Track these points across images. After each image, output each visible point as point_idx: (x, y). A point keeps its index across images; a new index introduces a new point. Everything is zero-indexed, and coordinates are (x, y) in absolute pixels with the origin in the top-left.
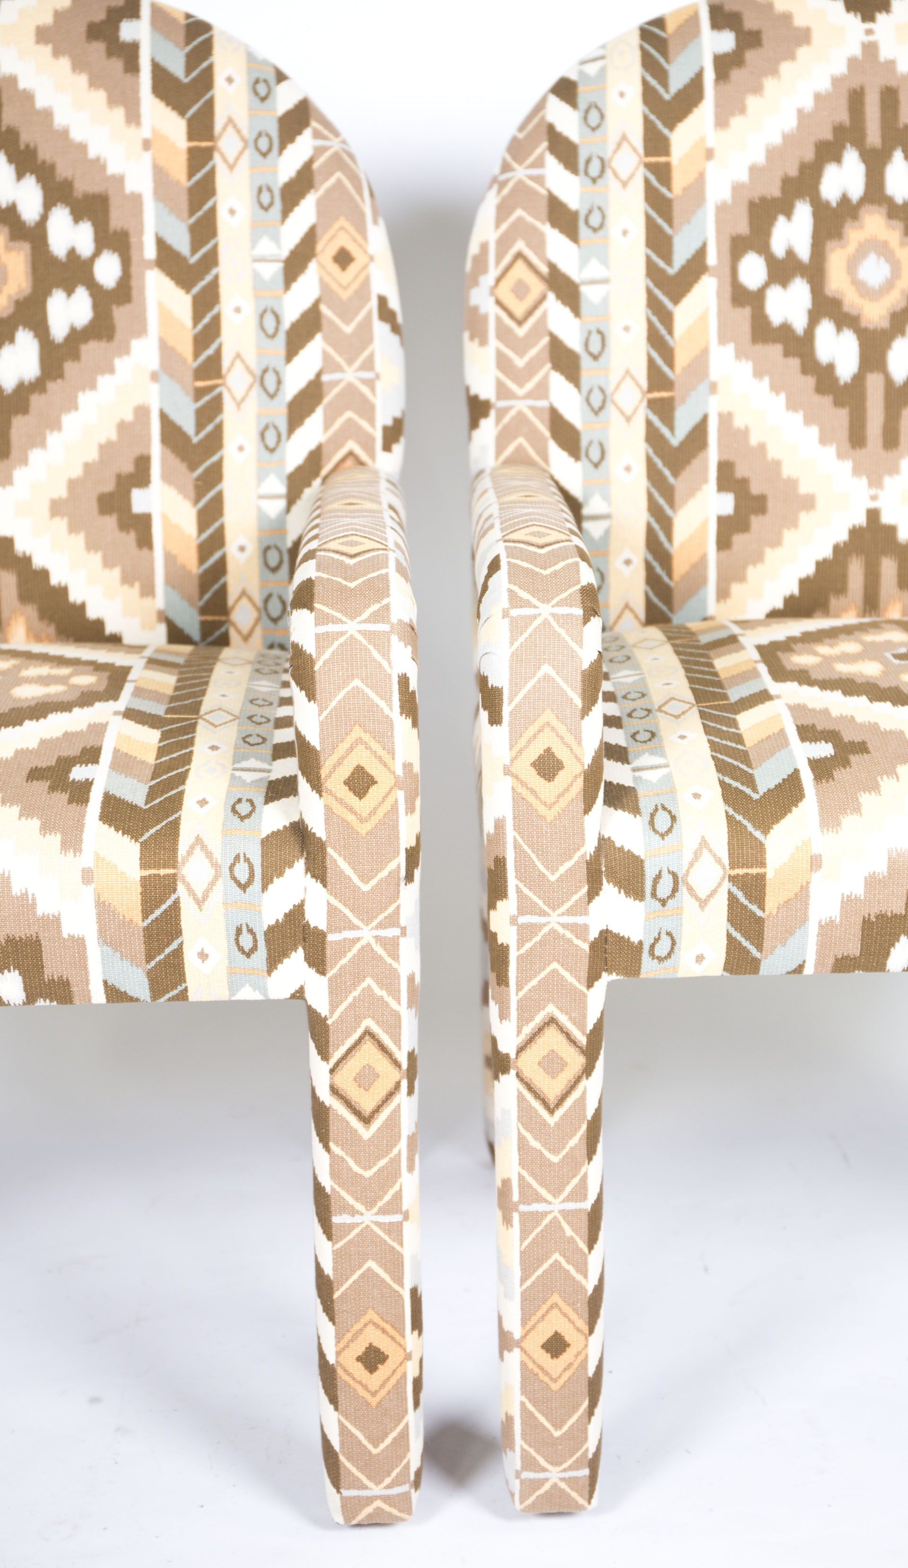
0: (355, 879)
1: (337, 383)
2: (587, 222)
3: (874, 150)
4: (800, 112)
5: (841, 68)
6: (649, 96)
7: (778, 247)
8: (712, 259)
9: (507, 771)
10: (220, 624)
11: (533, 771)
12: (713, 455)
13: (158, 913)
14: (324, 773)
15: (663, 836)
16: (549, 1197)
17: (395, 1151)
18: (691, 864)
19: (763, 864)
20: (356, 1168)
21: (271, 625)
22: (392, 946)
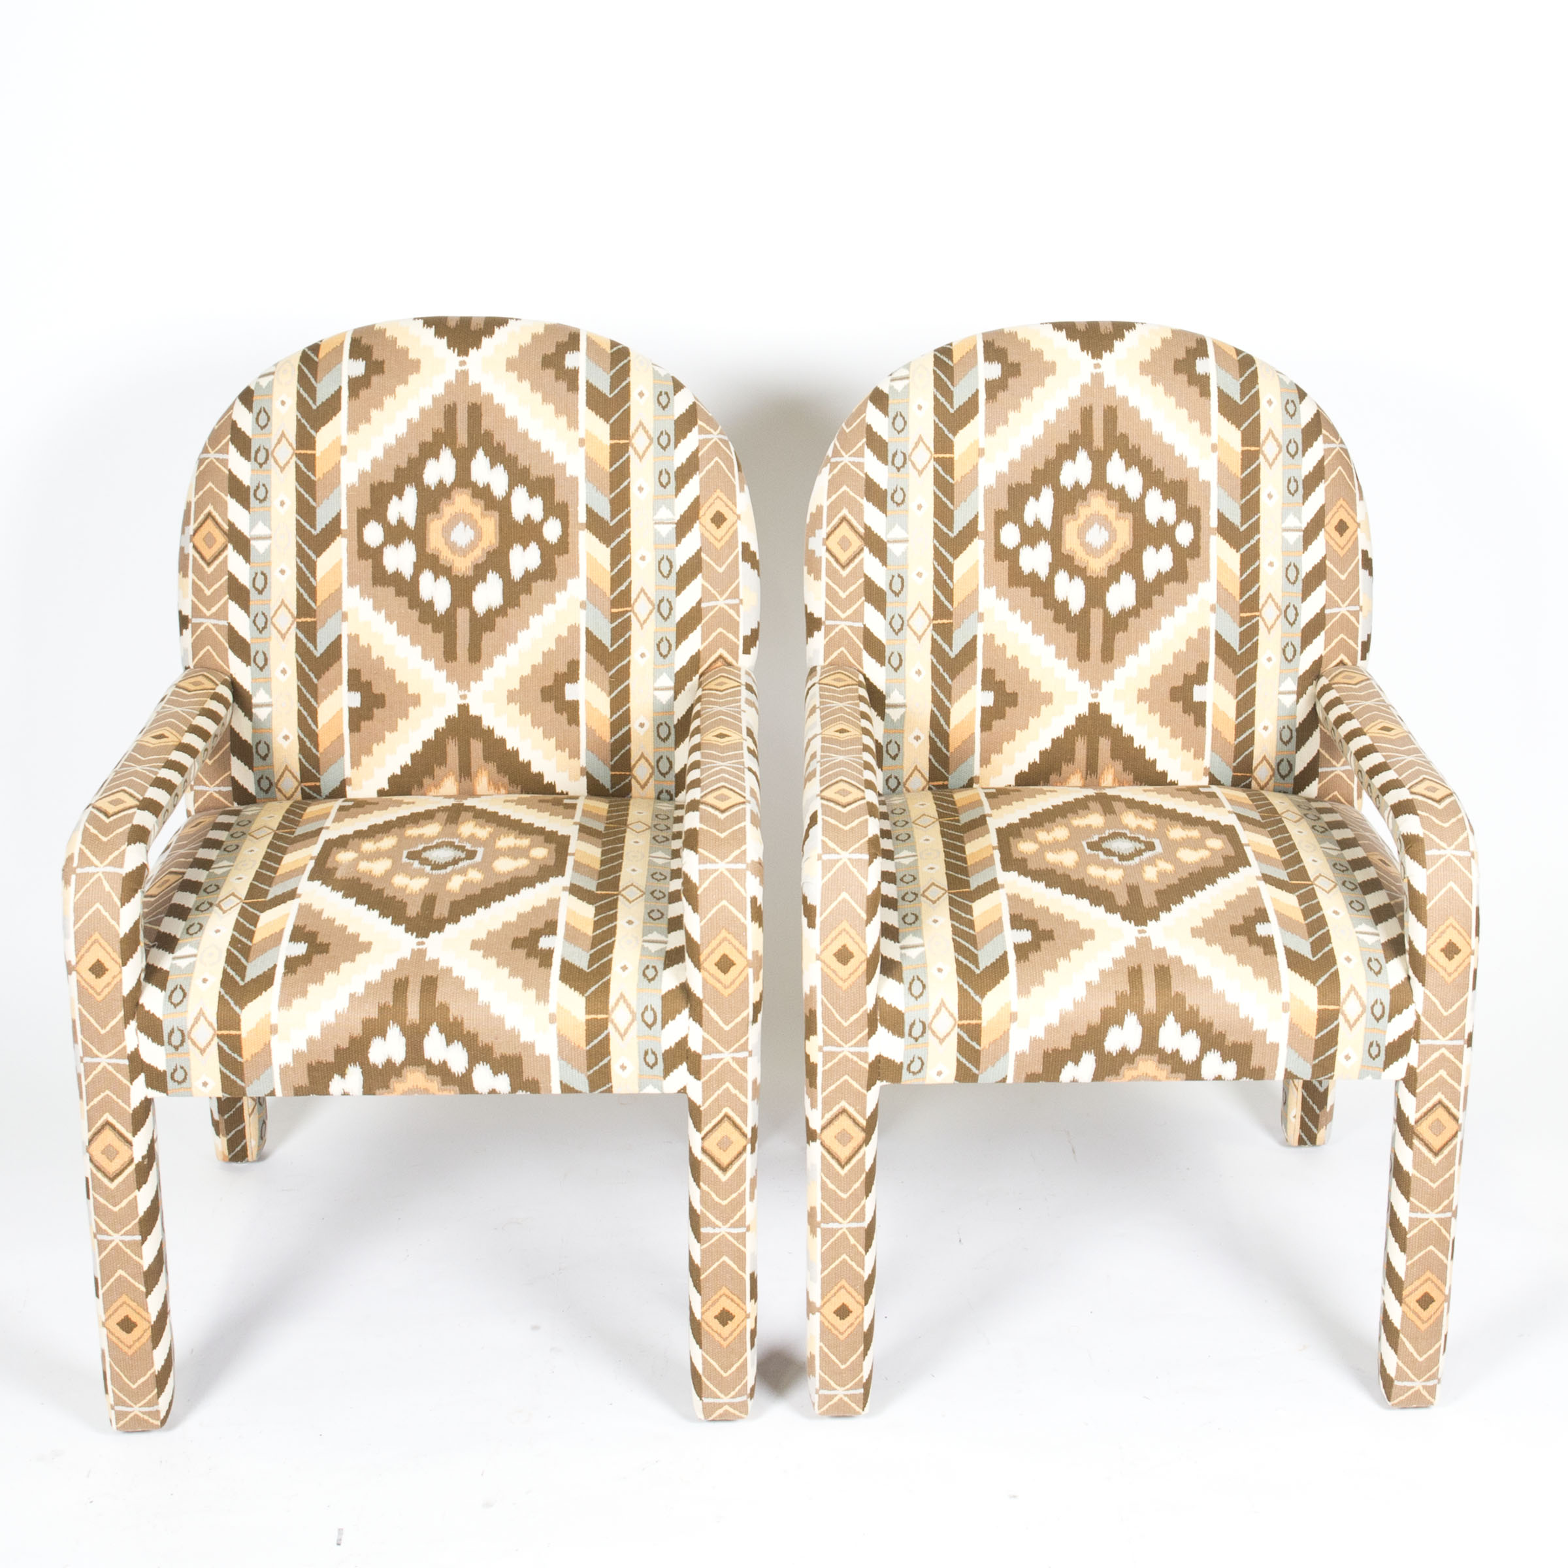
0: (721, 1023)
1: (712, 608)
2: (892, 498)
3: (1098, 451)
4: (1046, 423)
5: (1076, 392)
6: (939, 409)
7: (1029, 519)
8: (981, 527)
9: (818, 958)
10: (626, 777)
11: (835, 959)
12: (980, 664)
13: (596, 1041)
14: (702, 958)
15: (916, 998)
16: (840, 1219)
17: (742, 1189)
18: (934, 1017)
19: (980, 1018)
20: (717, 1199)
21: (662, 778)
22: (743, 1063)
